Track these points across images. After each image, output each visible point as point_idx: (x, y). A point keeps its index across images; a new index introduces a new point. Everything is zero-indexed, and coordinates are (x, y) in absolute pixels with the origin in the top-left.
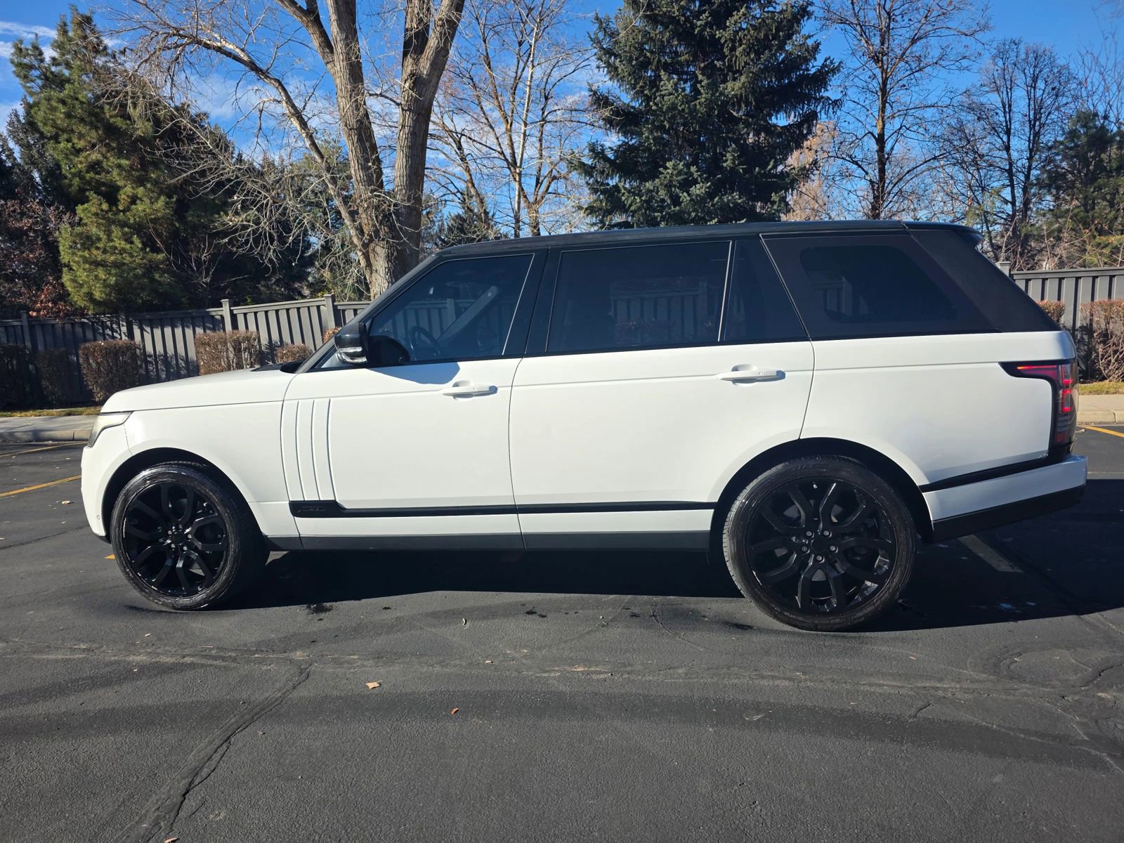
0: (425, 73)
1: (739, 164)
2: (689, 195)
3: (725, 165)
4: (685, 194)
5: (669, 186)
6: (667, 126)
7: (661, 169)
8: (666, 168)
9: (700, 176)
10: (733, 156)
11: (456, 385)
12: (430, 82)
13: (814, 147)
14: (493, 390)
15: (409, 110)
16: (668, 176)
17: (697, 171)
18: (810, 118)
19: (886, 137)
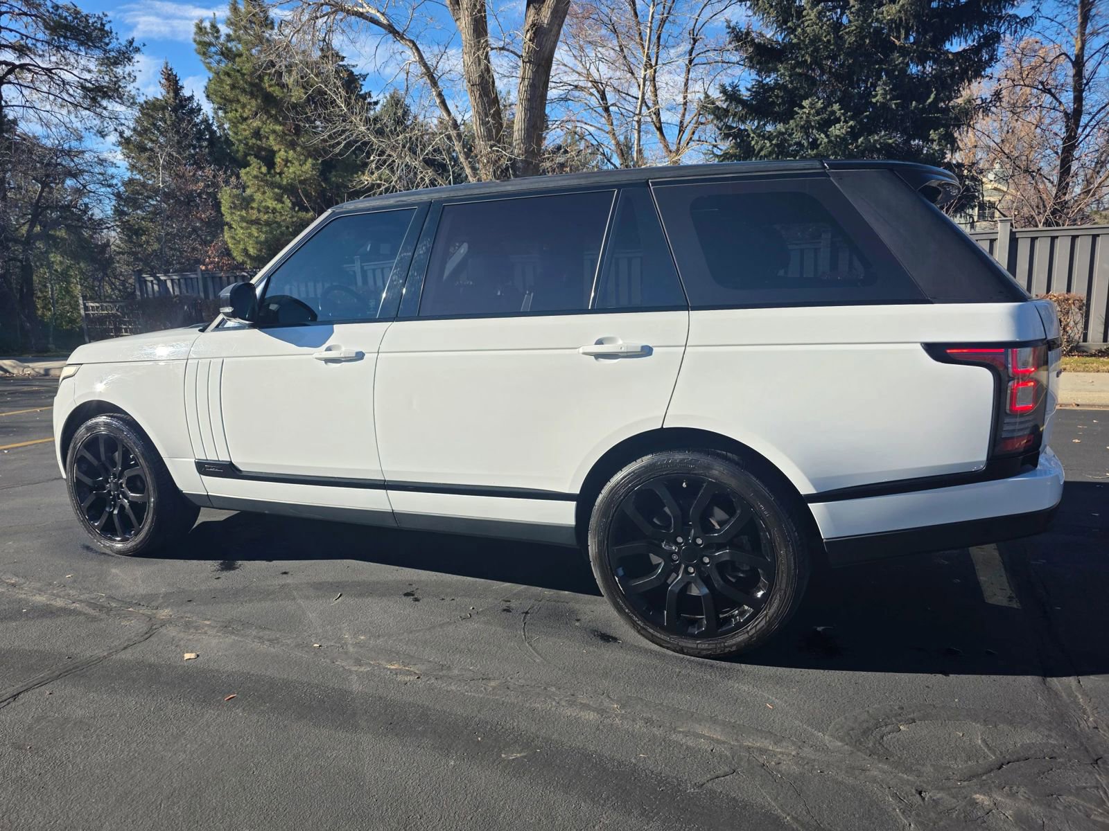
0: (546, 22)
1: (891, 99)
2: (827, 136)
3: (874, 100)
4: (823, 135)
5: (806, 129)
6: (809, 61)
7: (796, 109)
8: (802, 107)
9: (843, 114)
10: (884, 89)
11: (329, 349)
12: (551, 31)
13: (996, 75)
14: (360, 356)
15: (530, 62)
16: (804, 116)
17: (840, 109)
18: (992, 40)
19: (1085, 58)
